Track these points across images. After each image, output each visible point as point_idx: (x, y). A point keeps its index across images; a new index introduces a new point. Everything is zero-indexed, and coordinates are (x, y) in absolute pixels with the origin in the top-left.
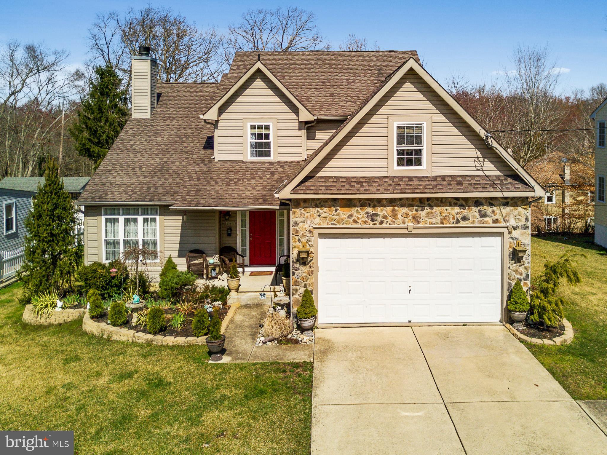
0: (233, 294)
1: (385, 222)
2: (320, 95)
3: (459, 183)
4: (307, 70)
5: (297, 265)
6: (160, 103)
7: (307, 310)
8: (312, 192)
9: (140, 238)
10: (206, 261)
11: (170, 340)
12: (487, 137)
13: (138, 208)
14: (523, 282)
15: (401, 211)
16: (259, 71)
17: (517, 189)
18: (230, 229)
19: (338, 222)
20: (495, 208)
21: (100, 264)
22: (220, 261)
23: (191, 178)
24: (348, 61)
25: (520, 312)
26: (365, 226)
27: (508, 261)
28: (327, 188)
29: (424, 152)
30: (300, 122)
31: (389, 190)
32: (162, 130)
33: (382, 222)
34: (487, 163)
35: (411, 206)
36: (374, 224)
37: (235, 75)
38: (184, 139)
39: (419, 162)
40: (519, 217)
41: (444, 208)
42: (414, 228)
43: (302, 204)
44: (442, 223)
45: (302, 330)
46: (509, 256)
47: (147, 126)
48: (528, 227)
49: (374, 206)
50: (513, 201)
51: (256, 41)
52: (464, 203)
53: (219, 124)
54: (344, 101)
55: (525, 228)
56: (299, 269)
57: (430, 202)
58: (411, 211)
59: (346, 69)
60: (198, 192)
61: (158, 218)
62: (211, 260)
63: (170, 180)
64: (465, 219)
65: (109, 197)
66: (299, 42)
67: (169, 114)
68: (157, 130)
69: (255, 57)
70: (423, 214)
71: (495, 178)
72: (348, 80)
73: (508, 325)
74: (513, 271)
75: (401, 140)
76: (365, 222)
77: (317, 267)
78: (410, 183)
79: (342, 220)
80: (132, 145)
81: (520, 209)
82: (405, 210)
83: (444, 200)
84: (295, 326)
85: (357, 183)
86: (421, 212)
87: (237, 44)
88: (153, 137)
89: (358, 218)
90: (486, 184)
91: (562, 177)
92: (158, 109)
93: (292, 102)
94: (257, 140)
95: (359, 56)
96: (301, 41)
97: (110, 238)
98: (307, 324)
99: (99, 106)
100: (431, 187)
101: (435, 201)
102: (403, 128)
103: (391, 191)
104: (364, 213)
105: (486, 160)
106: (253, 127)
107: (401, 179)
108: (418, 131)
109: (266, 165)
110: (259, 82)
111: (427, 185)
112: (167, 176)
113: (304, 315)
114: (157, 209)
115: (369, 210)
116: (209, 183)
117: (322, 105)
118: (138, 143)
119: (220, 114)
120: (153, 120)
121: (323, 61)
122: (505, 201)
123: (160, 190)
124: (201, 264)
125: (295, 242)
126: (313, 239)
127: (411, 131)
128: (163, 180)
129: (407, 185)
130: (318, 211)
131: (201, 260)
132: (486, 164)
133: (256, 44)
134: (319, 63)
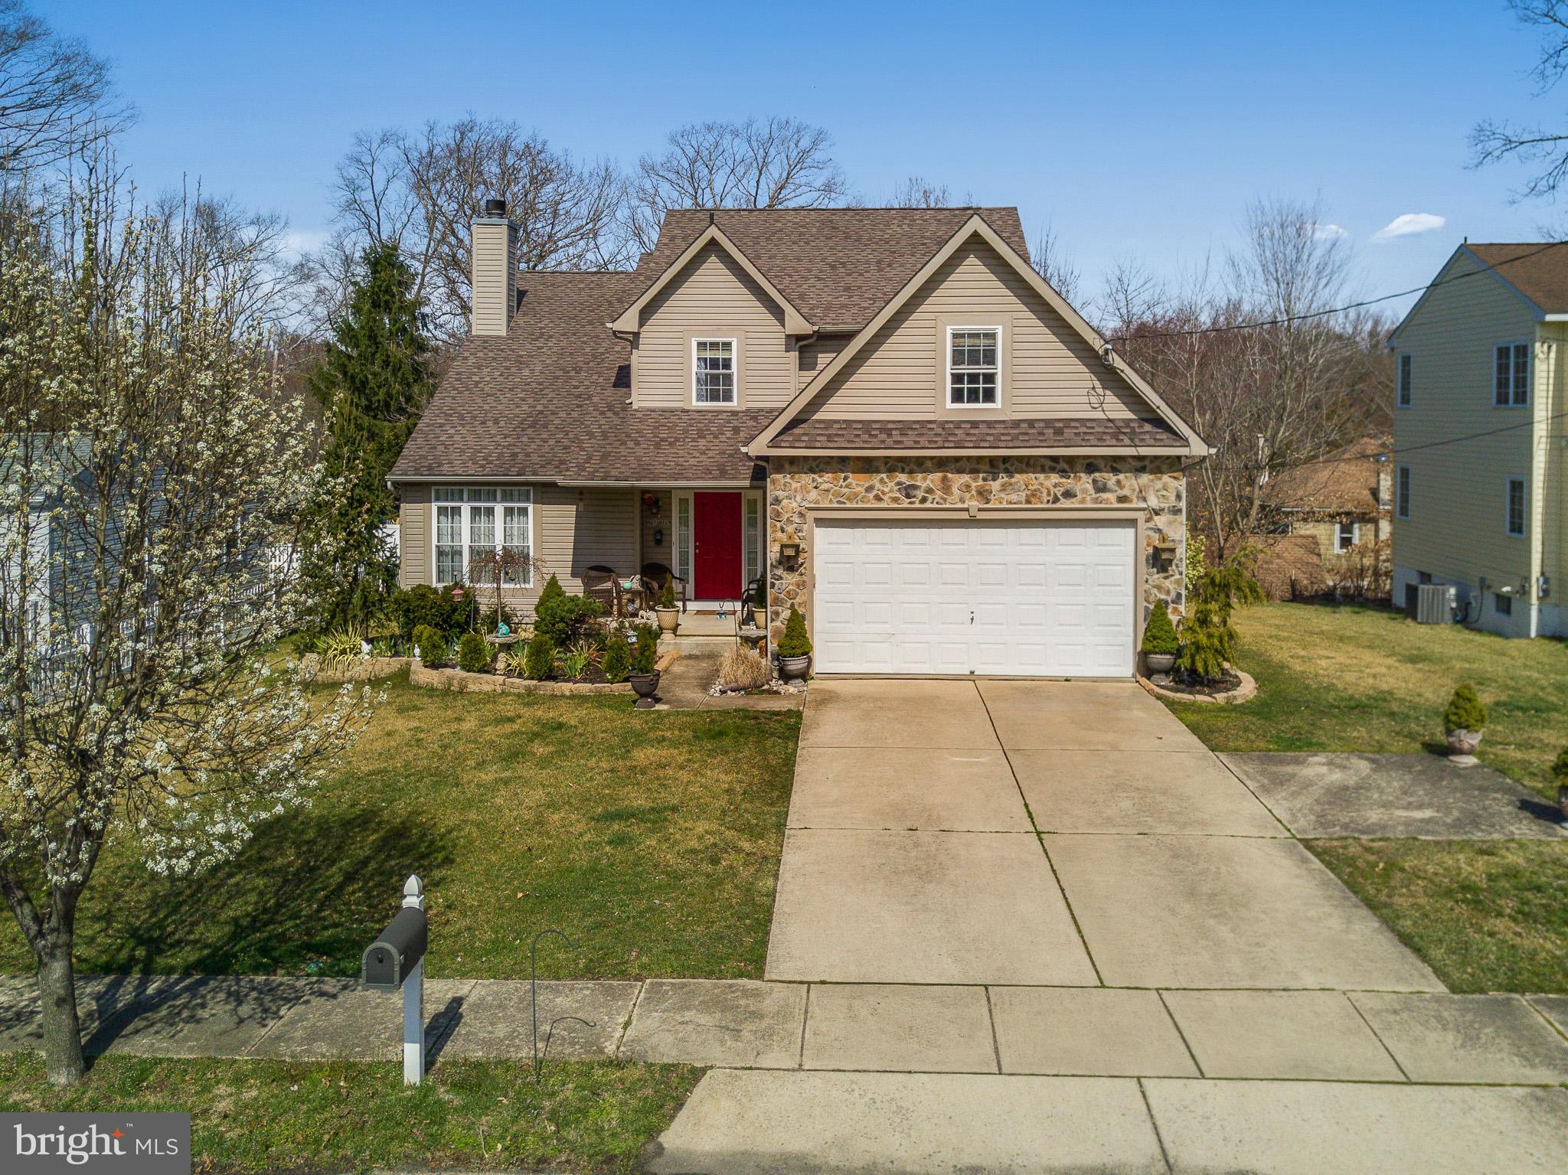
0: (667, 637)
1: (930, 500)
2: (826, 289)
3: (1059, 432)
4: (802, 244)
5: (780, 572)
6: (523, 308)
7: (795, 643)
8: (804, 445)
9: (499, 542)
10: (617, 584)
11: (566, 688)
12: (1106, 351)
13: (495, 491)
14: (1171, 606)
15: (959, 480)
16: (713, 242)
17: (1159, 443)
18: (660, 532)
19: (849, 499)
20: (1121, 476)
21: (429, 588)
22: (642, 586)
23: (591, 435)
24: (881, 226)
25: (1161, 654)
26: (896, 506)
27: (1145, 570)
28: (830, 438)
29: (999, 379)
30: (788, 337)
31: (936, 442)
32: (530, 356)
33: (924, 500)
34: (1111, 398)
35: (974, 471)
36: (911, 503)
37: (667, 252)
38: (572, 373)
39: (989, 396)
40: (1165, 493)
41: (1033, 476)
42: (980, 510)
43: (787, 466)
44: (1028, 502)
45: (786, 676)
46: (1147, 560)
47: (502, 350)
48: (1180, 510)
49: (911, 472)
50: (1154, 465)
51: (700, 191)
52: (1066, 467)
53: (641, 341)
54: (870, 299)
55: (1176, 511)
56: (781, 578)
57: (1007, 465)
58: (975, 480)
59: (877, 243)
60: (605, 457)
61: (531, 507)
62: (626, 584)
63: (552, 442)
64: (1068, 494)
65: (446, 468)
66: (793, 194)
67: (541, 328)
68: (521, 356)
69: (703, 220)
70: (995, 485)
71: (1122, 424)
72: (879, 262)
73: (1143, 681)
74: (1154, 587)
75: (958, 357)
76: (895, 500)
77: (814, 576)
78: (973, 431)
79: (856, 495)
80: (477, 383)
81: (1166, 478)
82: (965, 478)
83: (1032, 462)
84: (775, 674)
85: (881, 430)
86: (991, 483)
87: (657, 199)
88: (513, 370)
89: (883, 493)
90: (1104, 433)
91: (1375, 492)
92: (520, 319)
93: (773, 300)
94: (708, 371)
95: (904, 218)
96: (798, 192)
97: (447, 542)
98: (795, 665)
99: (371, 330)
100: (1009, 438)
101: (1016, 464)
102: (962, 336)
103: (940, 444)
104: (893, 484)
105: (1108, 392)
106: (702, 345)
107: (958, 424)
108: (988, 342)
109: (724, 416)
110: (713, 262)
111: (1003, 434)
112: (544, 436)
113: (789, 651)
114: (528, 491)
115: (903, 477)
116: (624, 443)
117: (828, 308)
118: (488, 379)
119: (642, 321)
120: (512, 339)
121: (834, 228)
122: (1139, 464)
123: (535, 458)
124: (610, 591)
125: (774, 531)
126: (805, 527)
127: (977, 341)
128: (538, 442)
129: (968, 434)
130: (814, 480)
131: (608, 585)
132: (1108, 399)
133: (700, 200)
134: (826, 231)
